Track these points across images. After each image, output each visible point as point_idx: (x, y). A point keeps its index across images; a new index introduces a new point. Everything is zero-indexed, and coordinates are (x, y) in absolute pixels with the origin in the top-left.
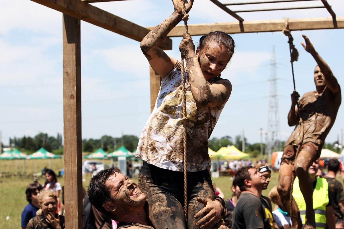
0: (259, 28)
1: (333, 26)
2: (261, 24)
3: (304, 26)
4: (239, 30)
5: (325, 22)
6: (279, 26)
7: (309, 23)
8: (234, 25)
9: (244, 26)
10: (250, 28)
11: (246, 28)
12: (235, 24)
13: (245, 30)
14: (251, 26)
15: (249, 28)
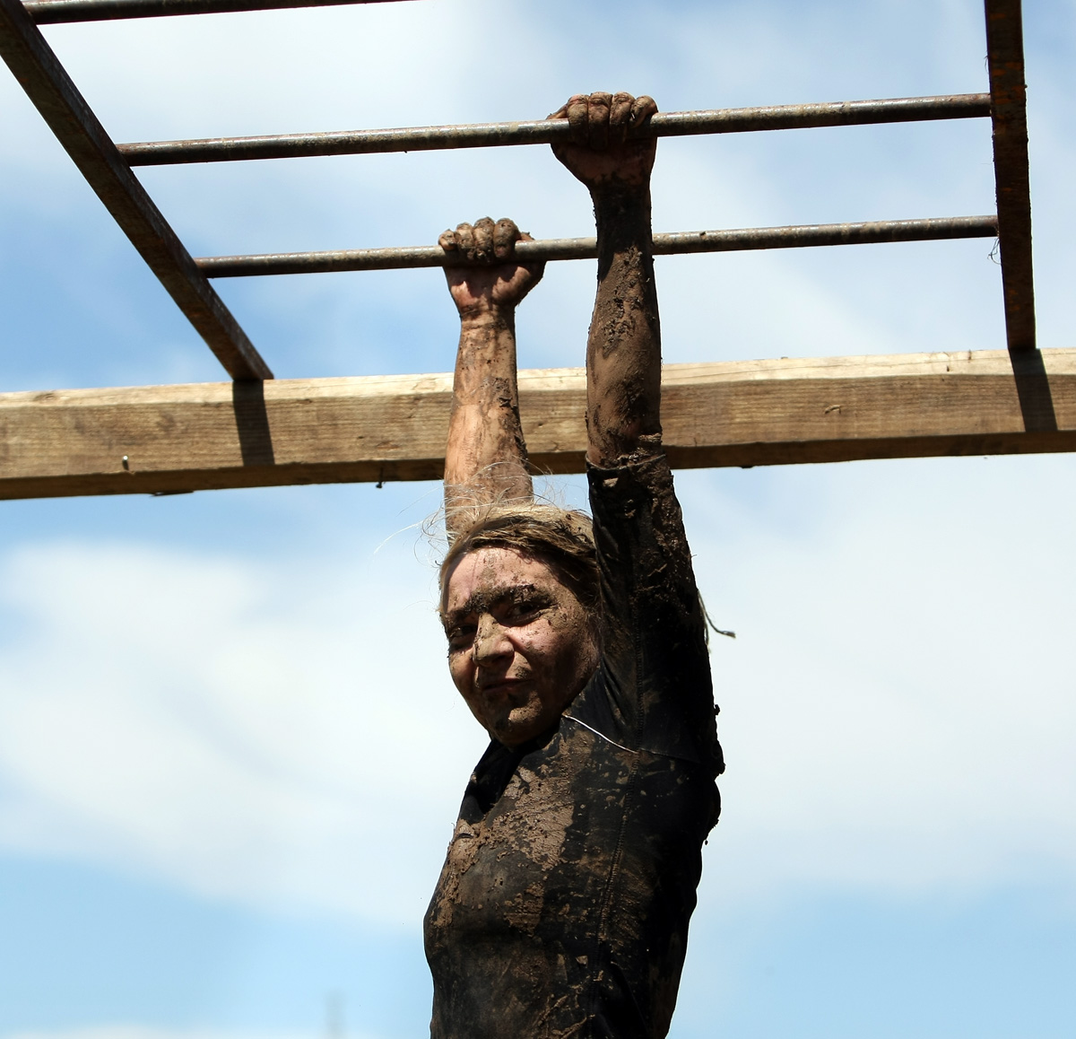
0: (395, 432)
1: (1017, 424)
2: (417, 398)
3: (776, 425)
4: (228, 450)
5: (953, 388)
6: (567, 417)
7: (818, 393)
8: (188, 406)
9: (273, 418)
10: (326, 437)
11: (290, 431)
12: (198, 396)
13: (286, 451)
14: (330, 413)
15: (313, 431)
